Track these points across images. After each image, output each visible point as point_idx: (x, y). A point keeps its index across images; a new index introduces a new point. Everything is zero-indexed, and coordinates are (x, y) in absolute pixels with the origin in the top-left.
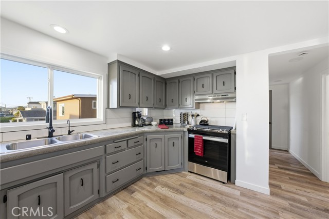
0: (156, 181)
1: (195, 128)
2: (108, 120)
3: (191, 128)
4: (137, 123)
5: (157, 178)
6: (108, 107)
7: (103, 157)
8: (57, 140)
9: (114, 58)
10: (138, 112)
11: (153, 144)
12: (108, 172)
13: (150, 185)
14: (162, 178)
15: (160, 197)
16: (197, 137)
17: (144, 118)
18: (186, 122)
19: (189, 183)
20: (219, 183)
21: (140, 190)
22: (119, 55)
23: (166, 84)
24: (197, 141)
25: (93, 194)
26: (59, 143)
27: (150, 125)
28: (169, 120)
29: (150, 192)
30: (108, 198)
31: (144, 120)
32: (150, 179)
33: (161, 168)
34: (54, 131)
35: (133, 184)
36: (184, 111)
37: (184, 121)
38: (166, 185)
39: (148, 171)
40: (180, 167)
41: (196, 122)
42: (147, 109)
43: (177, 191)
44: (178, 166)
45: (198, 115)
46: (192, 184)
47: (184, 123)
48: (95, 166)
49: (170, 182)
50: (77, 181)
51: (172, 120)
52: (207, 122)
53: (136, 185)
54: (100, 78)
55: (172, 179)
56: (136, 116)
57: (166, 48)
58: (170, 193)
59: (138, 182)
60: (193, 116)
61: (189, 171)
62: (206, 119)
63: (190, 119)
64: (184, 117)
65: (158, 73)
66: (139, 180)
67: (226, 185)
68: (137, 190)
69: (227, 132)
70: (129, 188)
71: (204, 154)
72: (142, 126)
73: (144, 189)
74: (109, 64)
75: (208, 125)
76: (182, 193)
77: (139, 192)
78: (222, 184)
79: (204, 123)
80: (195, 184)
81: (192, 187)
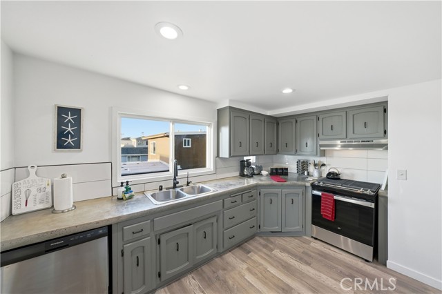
0: (272, 243)
1: (321, 183)
2: (218, 170)
3: (316, 183)
4: (246, 172)
5: (272, 239)
6: (218, 156)
7: (221, 212)
8: (185, 194)
9: (226, 104)
10: (247, 160)
11: (268, 199)
12: (225, 227)
13: (265, 246)
14: (279, 241)
15: (280, 263)
16: (326, 195)
17: (254, 167)
18: (306, 172)
19: (313, 252)
20: (360, 260)
21: (256, 251)
22: (230, 101)
23: (278, 124)
24: (326, 201)
25: (212, 247)
26: (188, 197)
27: (259, 174)
28: (282, 169)
29: (267, 255)
30: (224, 254)
31: (253, 169)
32: (264, 240)
33: (276, 228)
34: (178, 183)
35: (246, 242)
36: (302, 158)
37: (303, 170)
38: (284, 250)
39: (262, 230)
40: (301, 230)
41: (320, 173)
42: (254, 157)
43: (301, 260)
44: (298, 228)
45: (324, 165)
46: (319, 254)
47: (303, 173)
48: (214, 220)
49: (289, 247)
50: (201, 234)
51: (287, 169)
52: (337, 175)
53: (250, 244)
54: (209, 125)
55: (291, 243)
56: (244, 165)
57: (287, 91)
58: (292, 260)
59: (251, 241)
60: (315, 165)
61: (312, 237)
62: (336, 171)
63: (311, 169)
64: (303, 166)
65: (269, 113)
66: (251, 239)
67: (370, 264)
68: (253, 251)
69: (372, 193)
70: (243, 246)
71: (335, 218)
72: (252, 177)
73: (260, 250)
74: (219, 111)
75: (339, 179)
76: (308, 264)
77: (256, 253)
78: (364, 261)
79: (334, 177)
80: (324, 255)
81: (320, 258)
